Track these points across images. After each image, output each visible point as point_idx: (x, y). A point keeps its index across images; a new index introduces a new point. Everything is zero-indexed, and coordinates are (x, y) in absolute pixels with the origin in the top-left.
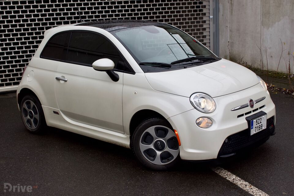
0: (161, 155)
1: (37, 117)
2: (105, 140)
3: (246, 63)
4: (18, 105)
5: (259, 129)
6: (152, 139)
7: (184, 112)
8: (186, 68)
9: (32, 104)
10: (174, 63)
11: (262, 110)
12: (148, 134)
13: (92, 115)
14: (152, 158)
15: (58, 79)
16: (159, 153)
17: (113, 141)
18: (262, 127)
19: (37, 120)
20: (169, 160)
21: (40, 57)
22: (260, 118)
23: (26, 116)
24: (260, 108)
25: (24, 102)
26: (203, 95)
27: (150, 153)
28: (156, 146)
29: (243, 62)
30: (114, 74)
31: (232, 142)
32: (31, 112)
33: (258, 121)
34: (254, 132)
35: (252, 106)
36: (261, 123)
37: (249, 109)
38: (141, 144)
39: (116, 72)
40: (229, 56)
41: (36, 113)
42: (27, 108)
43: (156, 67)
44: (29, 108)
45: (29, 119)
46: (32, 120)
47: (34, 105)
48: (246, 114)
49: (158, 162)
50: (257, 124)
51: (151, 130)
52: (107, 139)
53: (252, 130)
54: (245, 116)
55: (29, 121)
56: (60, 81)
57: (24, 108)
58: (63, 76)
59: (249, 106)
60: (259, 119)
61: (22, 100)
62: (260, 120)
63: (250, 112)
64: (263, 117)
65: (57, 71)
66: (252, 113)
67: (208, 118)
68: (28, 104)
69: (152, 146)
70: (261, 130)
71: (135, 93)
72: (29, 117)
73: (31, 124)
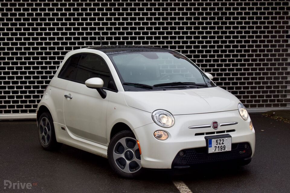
0: (130, 164)
1: (49, 133)
2: (95, 153)
4: (37, 122)
5: (220, 149)
6: (123, 149)
7: (146, 125)
8: (165, 90)
9: (47, 120)
10: (156, 86)
11: (229, 133)
12: (120, 144)
13: (87, 130)
14: (123, 167)
15: (66, 96)
16: (128, 162)
17: (100, 153)
18: (225, 148)
19: (49, 136)
20: (136, 170)
21: (58, 77)
22: (222, 139)
23: (42, 133)
24: (228, 131)
25: (41, 119)
26: (166, 112)
27: (121, 161)
28: (126, 155)
30: (103, 92)
31: (186, 155)
32: (45, 129)
33: (219, 141)
34: (214, 151)
35: (215, 127)
36: (222, 144)
37: (211, 130)
38: (114, 152)
39: (104, 90)
41: (49, 130)
42: (43, 125)
43: (138, 87)
44: (44, 125)
45: (44, 135)
46: (46, 137)
47: (48, 122)
48: (207, 133)
49: (127, 170)
50: (217, 144)
51: (123, 141)
52: (96, 152)
53: (210, 149)
54: (205, 135)
55: (43, 138)
56: (68, 98)
57: (41, 125)
58: (70, 94)
59: (211, 127)
60: (221, 140)
61: (40, 118)
63: (214, 133)
64: (227, 139)
65: (67, 89)
66: (216, 134)
67: (165, 131)
68: (44, 120)
69: (123, 156)
70: (223, 151)
71: (115, 108)
72: (43, 134)
73: (45, 141)
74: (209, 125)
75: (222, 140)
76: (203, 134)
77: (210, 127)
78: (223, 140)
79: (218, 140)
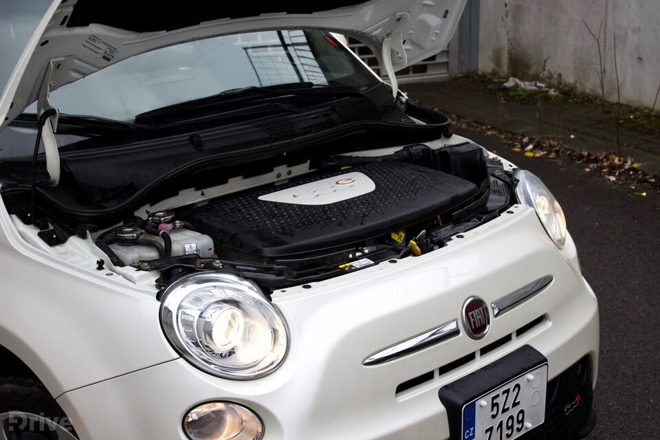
3: (560, 75)
5: (506, 432)
11: (529, 339)
18: (522, 421)
22: (511, 386)
24: (520, 332)
29: (546, 73)
33: (501, 400)
35: (478, 329)
36: (516, 404)
37: (463, 344)
40: (506, 48)
48: (444, 370)
50: (494, 416)
54: (438, 382)
59: (463, 333)
60: (508, 391)
62: (512, 395)
63: (470, 358)
64: (530, 376)
66: (479, 362)
67: (242, 404)
70: (515, 437)
74: (452, 326)
75: (511, 390)
76: (428, 377)
77: (455, 333)
78: (517, 390)
79: (498, 396)
